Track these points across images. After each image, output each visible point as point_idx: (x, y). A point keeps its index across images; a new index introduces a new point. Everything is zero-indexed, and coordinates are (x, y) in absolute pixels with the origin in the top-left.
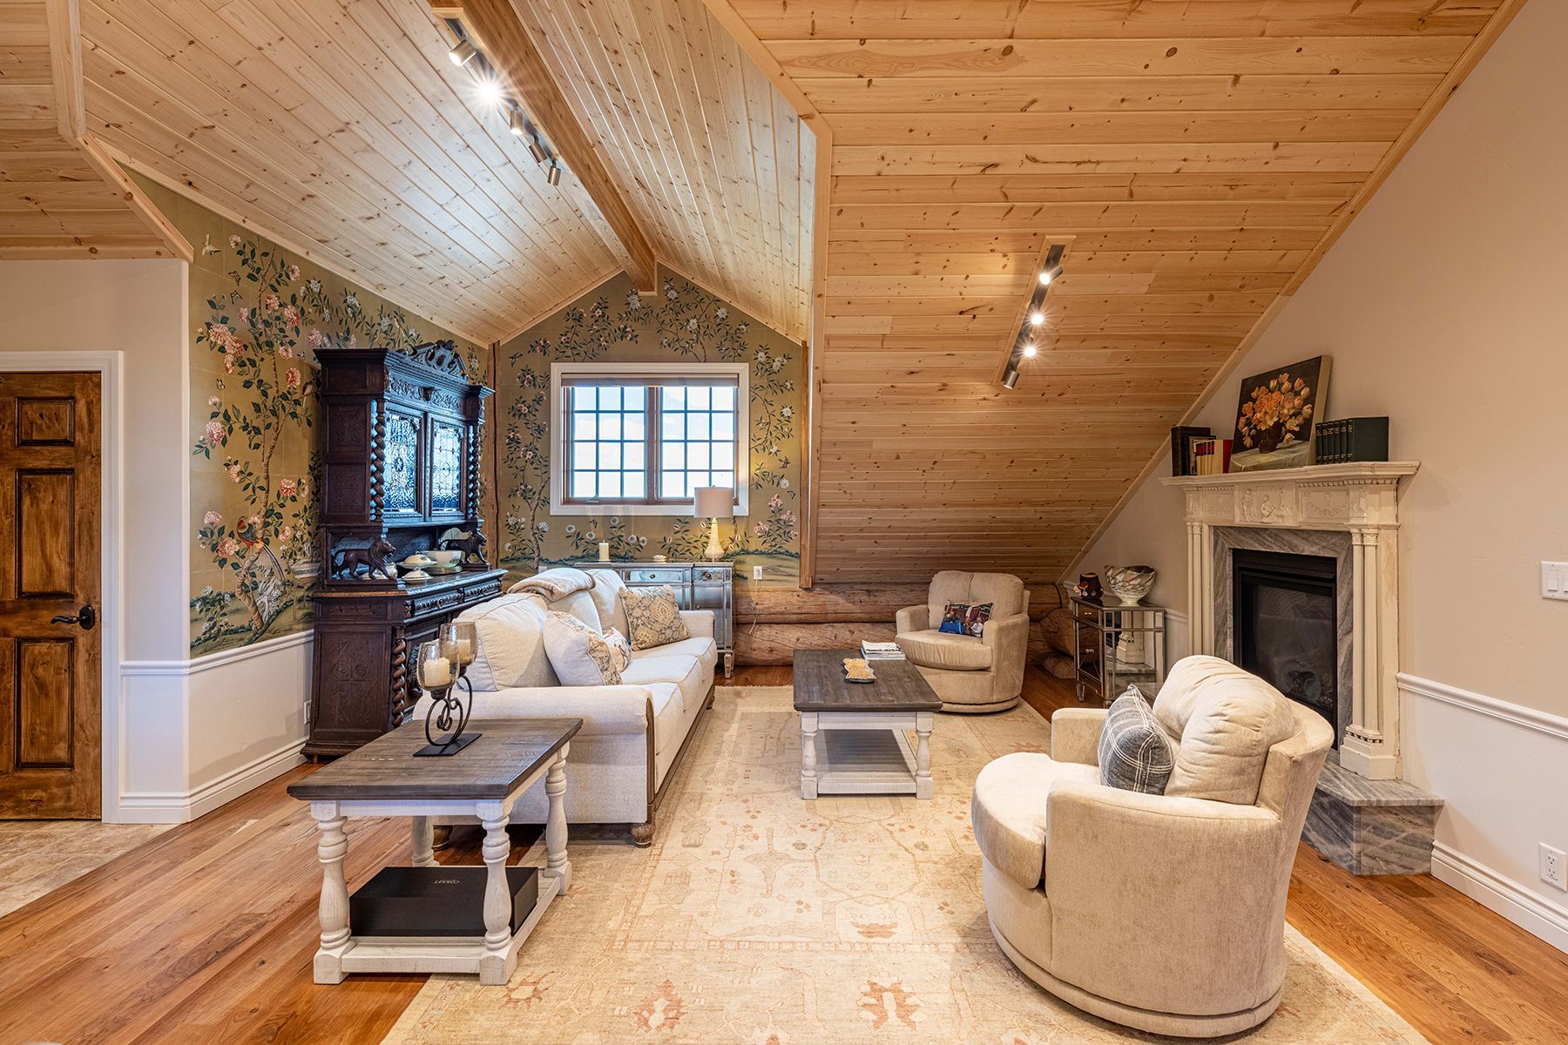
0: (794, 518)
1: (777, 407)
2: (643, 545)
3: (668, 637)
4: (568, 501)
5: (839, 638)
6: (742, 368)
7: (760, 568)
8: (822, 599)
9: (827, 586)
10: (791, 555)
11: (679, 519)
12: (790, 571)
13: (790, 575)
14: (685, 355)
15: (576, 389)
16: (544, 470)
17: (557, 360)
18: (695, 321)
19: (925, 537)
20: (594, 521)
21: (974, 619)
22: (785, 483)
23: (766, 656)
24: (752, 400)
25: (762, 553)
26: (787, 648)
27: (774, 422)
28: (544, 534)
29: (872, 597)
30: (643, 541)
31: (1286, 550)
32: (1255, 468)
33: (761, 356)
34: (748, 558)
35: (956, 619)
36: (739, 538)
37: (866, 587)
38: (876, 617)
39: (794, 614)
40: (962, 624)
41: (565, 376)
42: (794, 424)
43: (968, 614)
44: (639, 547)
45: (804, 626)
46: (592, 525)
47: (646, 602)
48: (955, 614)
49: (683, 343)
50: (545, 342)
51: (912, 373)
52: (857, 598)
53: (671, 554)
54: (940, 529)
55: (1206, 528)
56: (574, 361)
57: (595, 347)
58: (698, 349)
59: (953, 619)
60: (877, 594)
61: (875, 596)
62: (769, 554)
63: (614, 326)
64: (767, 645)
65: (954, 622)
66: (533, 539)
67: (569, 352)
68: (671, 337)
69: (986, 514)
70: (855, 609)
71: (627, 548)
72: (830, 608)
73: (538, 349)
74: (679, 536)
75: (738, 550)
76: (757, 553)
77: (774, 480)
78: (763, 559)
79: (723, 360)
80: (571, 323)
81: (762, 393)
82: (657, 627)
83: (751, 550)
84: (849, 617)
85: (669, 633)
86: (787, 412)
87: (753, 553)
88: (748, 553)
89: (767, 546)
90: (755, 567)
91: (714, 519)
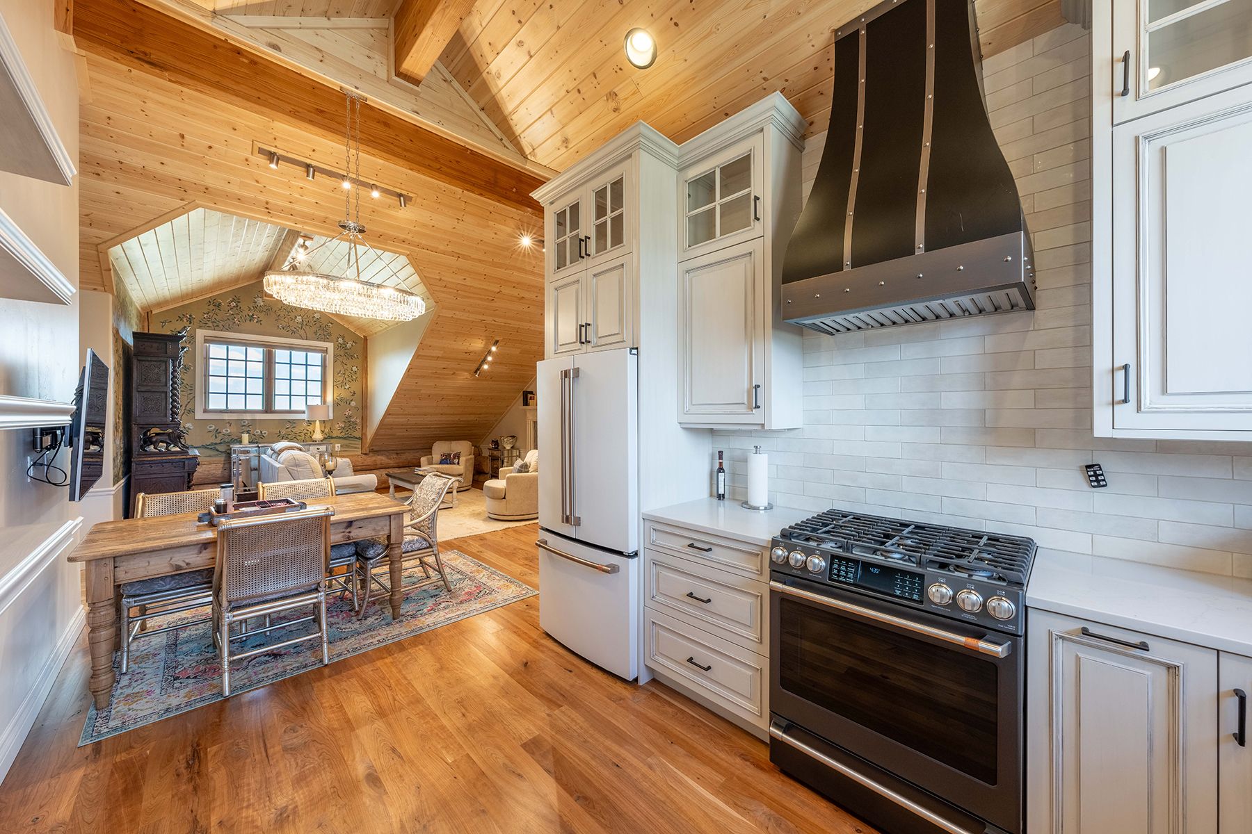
0: (358, 421)
1: (349, 366)
2: (265, 435)
4: (206, 411)
6: (330, 346)
7: (339, 445)
8: (374, 458)
9: (375, 452)
10: (356, 438)
11: (289, 421)
12: (355, 446)
13: (356, 448)
14: (294, 334)
15: (211, 345)
16: (189, 392)
17: (200, 327)
18: (300, 317)
19: (429, 428)
20: (230, 422)
21: (454, 458)
22: (353, 403)
24: (335, 362)
25: (340, 438)
27: (347, 373)
28: (189, 431)
29: (399, 456)
33: (340, 340)
34: (332, 441)
36: (326, 430)
37: (395, 452)
38: (401, 465)
39: (359, 466)
40: (449, 460)
41: (206, 338)
42: (358, 375)
43: (452, 456)
44: (262, 437)
46: (228, 425)
48: (446, 457)
49: (293, 329)
50: (190, 316)
52: (392, 457)
54: (437, 424)
56: (214, 330)
57: (231, 324)
58: (302, 332)
59: (446, 459)
62: (345, 438)
63: (245, 313)
67: (210, 324)
68: (284, 324)
69: (456, 418)
70: (391, 462)
71: (254, 437)
72: (379, 462)
73: (185, 319)
74: (289, 430)
75: (325, 436)
76: (337, 437)
77: (348, 402)
78: (341, 441)
79: (317, 339)
80: (212, 307)
81: (341, 359)
83: (334, 436)
86: (355, 369)
88: (332, 438)
89: (343, 434)
90: (336, 445)
91: (318, 422)
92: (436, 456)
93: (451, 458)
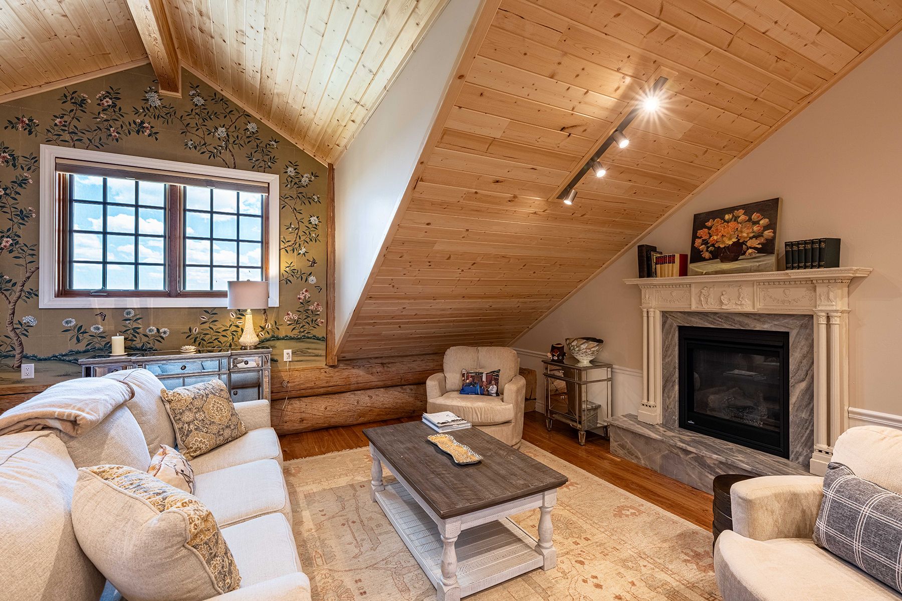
0: (320, 309)
1: (305, 216)
2: (164, 336)
3: (226, 437)
4: (65, 293)
5: (361, 403)
6: (273, 179)
7: (290, 351)
8: (346, 373)
9: (347, 362)
10: (318, 339)
11: (206, 310)
12: (316, 352)
13: (317, 356)
14: (212, 159)
15: (76, 176)
16: (29, 259)
17: (48, 142)
18: (224, 129)
19: (439, 322)
20: (102, 314)
21: (490, 383)
22: (312, 280)
23: (298, 426)
24: (282, 207)
25: (291, 339)
26: (315, 417)
27: (303, 228)
28: (30, 329)
29: (386, 368)
30: (165, 333)
31: (737, 327)
32: (716, 273)
33: (291, 171)
34: (278, 344)
35: (475, 383)
36: (269, 326)
37: (379, 361)
38: (389, 383)
39: (323, 387)
40: (481, 387)
41: (58, 161)
42: (320, 231)
43: (484, 379)
44: (159, 339)
45: (330, 396)
46: (99, 318)
47: (197, 403)
48: (474, 380)
49: (211, 148)
50: (30, 120)
51: (497, 182)
52: (374, 370)
53: (200, 344)
54: (451, 315)
55: (658, 313)
56: (74, 146)
57: (104, 136)
58: (227, 156)
59: (473, 384)
60: (389, 366)
61: (388, 367)
62: (299, 339)
63: (130, 117)
64: (298, 416)
65: (474, 386)
66: (12, 335)
67: (67, 137)
68: (197, 140)
69: (485, 304)
70: (374, 379)
71: (145, 339)
72: (353, 380)
73: (20, 126)
74: (206, 326)
75: (268, 336)
76: (286, 338)
77: (303, 277)
78: (293, 343)
79: (253, 169)
80: (69, 106)
81: (292, 203)
82: (214, 428)
83: (281, 336)
84: (368, 385)
85: (227, 433)
86: (314, 220)
87: (283, 339)
88: (278, 339)
89: (296, 332)
90: (285, 351)
91: (249, 311)
92: (453, 378)
93: (482, 382)
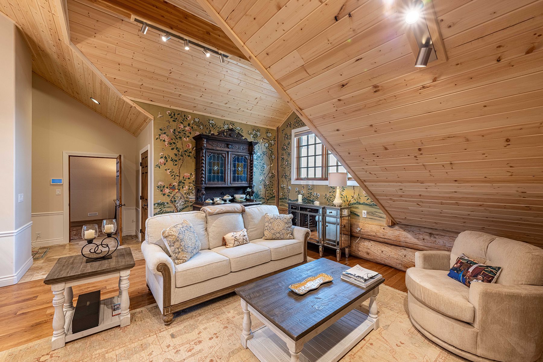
2: (318, 197)
4: (298, 179)
5: (408, 257)
8: (397, 233)
9: (403, 226)
12: (380, 215)
13: (381, 217)
15: (303, 137)
16: (290, 168)
17: (293, 129)
20: (303, 187)
21: (475, 274)
23: (365, 256)
25: (367, 205)
26: (376, 254)
28: (290, 191)
29: (432, 238)
30: (318, 195)
34: (359, 206)
35: (460, 270)
36: (356, 196)
37: (430, 231)
39: (381, 238)
40: (463, 276)
41: (297, 133)
45: (388, 245)
47: (271, 221)
48: (460, 266)
52: (421, 237)
53: (328, 201)
56: (298, 128)
59: (458, 270)
60: (437, 237)
61: (435, 238)
62: (370, 205)
64: (366, 250)
67: (297, 125)
70: (419, 243)
71: (313, 197)
72: (402, 239)
73: (288, 126)
74: (331, 194)
75: (355, 202)
76: (364, 204)
78: (367, 207)
83: (361, 202)
84: (415, 246)
85: (278, 235)
87: (362, 204)
88: (360, 204)
89: (369, 201)
90: (363, 211)
91: (338, 187)
93: (467, 271)
